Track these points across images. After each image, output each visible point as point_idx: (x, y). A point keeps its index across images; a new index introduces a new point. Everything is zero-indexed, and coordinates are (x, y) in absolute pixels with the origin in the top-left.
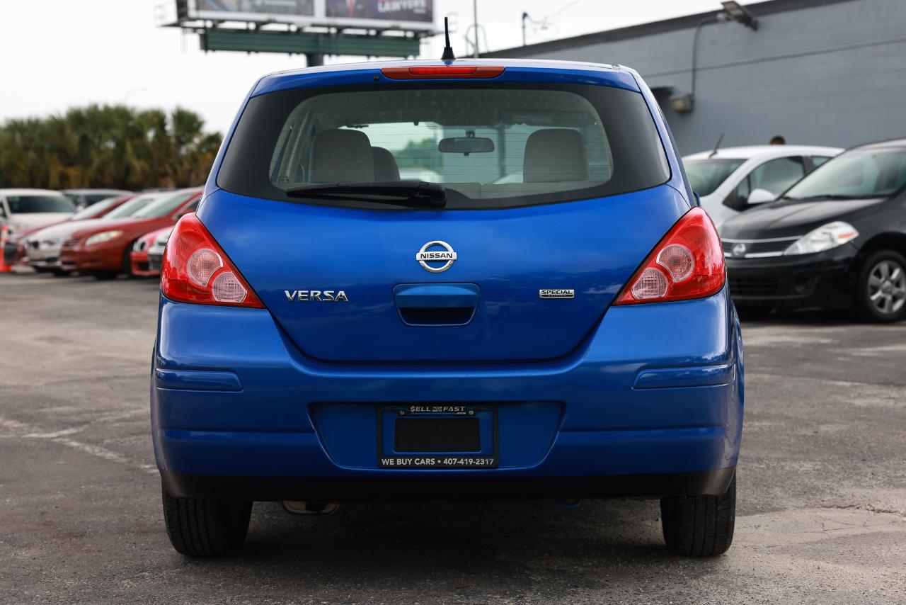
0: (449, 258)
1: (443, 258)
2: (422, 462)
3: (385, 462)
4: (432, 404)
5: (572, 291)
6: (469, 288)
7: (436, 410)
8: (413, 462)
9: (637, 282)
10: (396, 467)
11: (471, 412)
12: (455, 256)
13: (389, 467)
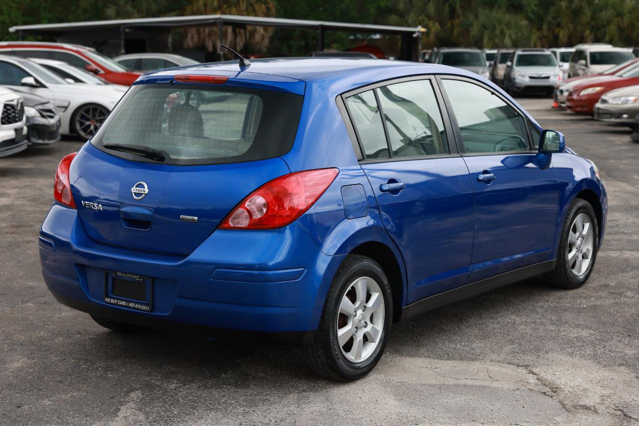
0: (143, 192)
1: (141, 192)
2: (121, 303)
3: (107, 300)
4: (126, 273)
5: (196, 218)
6: (150, 210)
7: (128, 275)
8: (117, 302)
9: (233, 216)
10: (110, 303)
11: (142, 280)
12: (147, 191)
13: (108, 303)
